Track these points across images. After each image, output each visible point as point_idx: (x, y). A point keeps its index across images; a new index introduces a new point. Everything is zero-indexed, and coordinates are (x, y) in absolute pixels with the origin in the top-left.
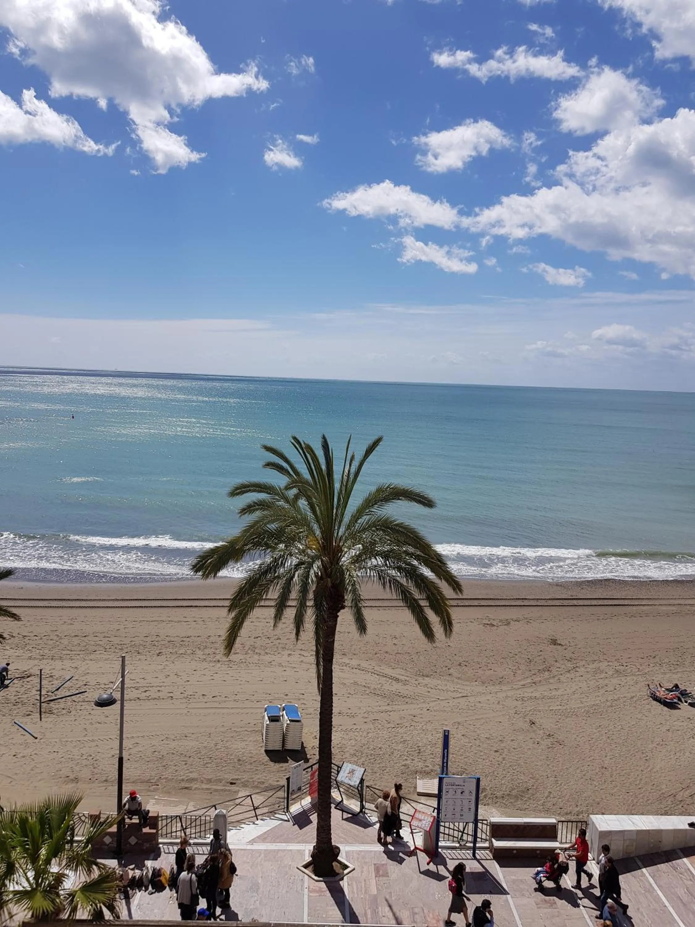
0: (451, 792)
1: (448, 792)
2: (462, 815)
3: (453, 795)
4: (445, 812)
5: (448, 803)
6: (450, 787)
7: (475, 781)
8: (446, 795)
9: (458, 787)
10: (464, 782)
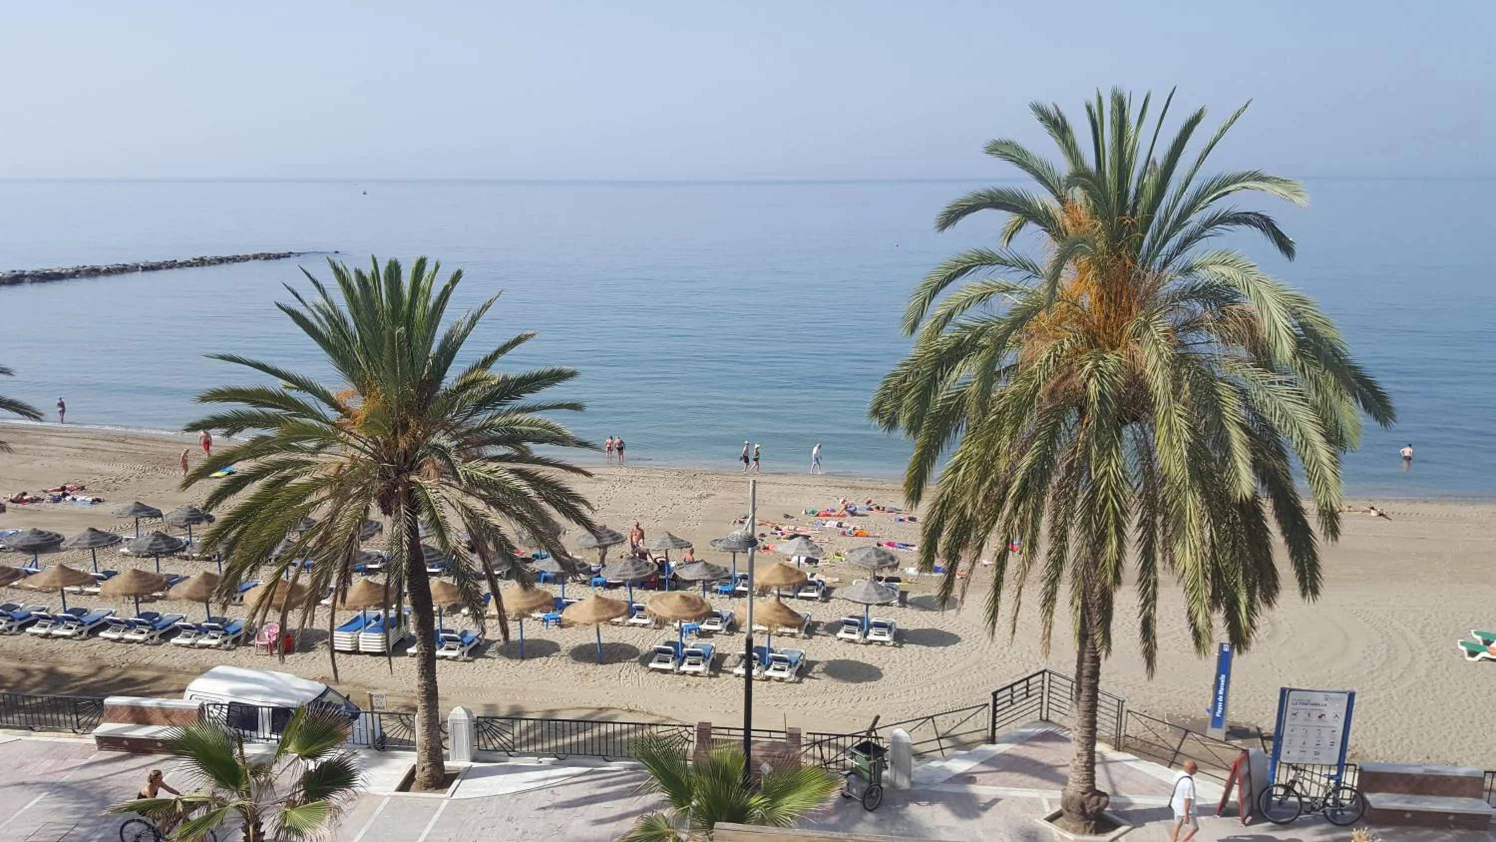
0: (1302, 715)
1: (1295, 714)
2: (1316, 753)
3: (1306, 720)
4: (1287, 746)
5: (1295, 732)
6: (1301, 706)
7: (1346, 697)
8: (1293, 719)
9: (1314, 707)
10: (1326, 699)
